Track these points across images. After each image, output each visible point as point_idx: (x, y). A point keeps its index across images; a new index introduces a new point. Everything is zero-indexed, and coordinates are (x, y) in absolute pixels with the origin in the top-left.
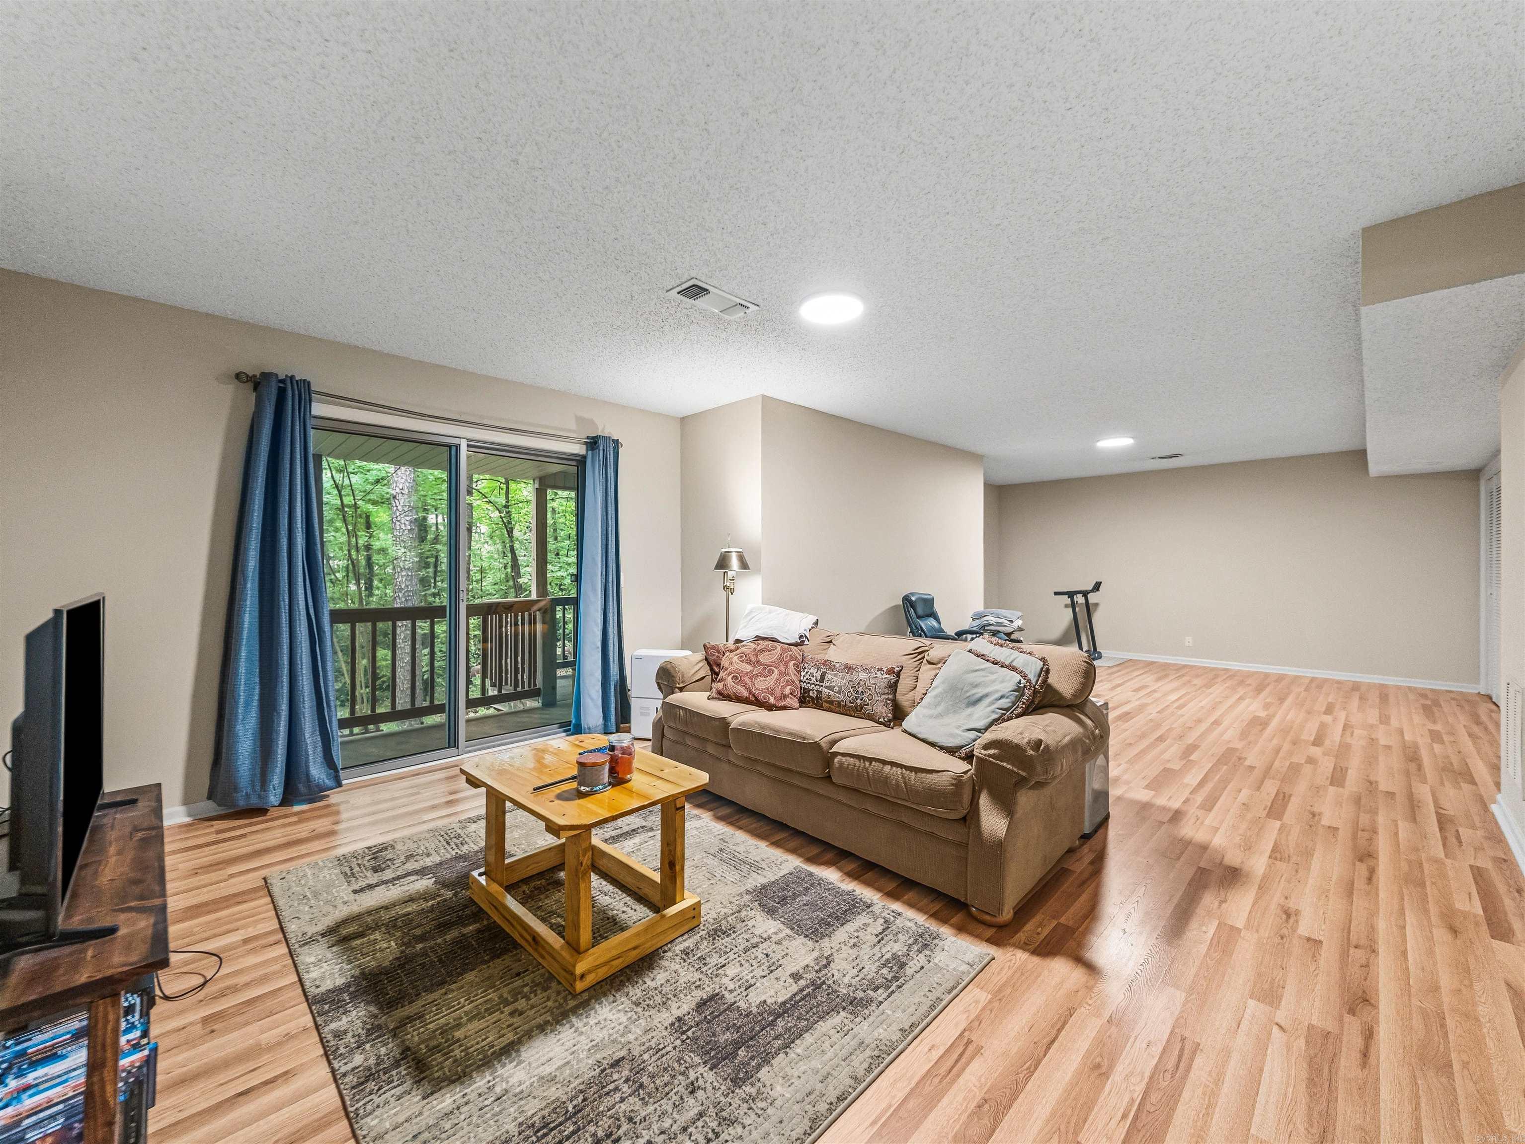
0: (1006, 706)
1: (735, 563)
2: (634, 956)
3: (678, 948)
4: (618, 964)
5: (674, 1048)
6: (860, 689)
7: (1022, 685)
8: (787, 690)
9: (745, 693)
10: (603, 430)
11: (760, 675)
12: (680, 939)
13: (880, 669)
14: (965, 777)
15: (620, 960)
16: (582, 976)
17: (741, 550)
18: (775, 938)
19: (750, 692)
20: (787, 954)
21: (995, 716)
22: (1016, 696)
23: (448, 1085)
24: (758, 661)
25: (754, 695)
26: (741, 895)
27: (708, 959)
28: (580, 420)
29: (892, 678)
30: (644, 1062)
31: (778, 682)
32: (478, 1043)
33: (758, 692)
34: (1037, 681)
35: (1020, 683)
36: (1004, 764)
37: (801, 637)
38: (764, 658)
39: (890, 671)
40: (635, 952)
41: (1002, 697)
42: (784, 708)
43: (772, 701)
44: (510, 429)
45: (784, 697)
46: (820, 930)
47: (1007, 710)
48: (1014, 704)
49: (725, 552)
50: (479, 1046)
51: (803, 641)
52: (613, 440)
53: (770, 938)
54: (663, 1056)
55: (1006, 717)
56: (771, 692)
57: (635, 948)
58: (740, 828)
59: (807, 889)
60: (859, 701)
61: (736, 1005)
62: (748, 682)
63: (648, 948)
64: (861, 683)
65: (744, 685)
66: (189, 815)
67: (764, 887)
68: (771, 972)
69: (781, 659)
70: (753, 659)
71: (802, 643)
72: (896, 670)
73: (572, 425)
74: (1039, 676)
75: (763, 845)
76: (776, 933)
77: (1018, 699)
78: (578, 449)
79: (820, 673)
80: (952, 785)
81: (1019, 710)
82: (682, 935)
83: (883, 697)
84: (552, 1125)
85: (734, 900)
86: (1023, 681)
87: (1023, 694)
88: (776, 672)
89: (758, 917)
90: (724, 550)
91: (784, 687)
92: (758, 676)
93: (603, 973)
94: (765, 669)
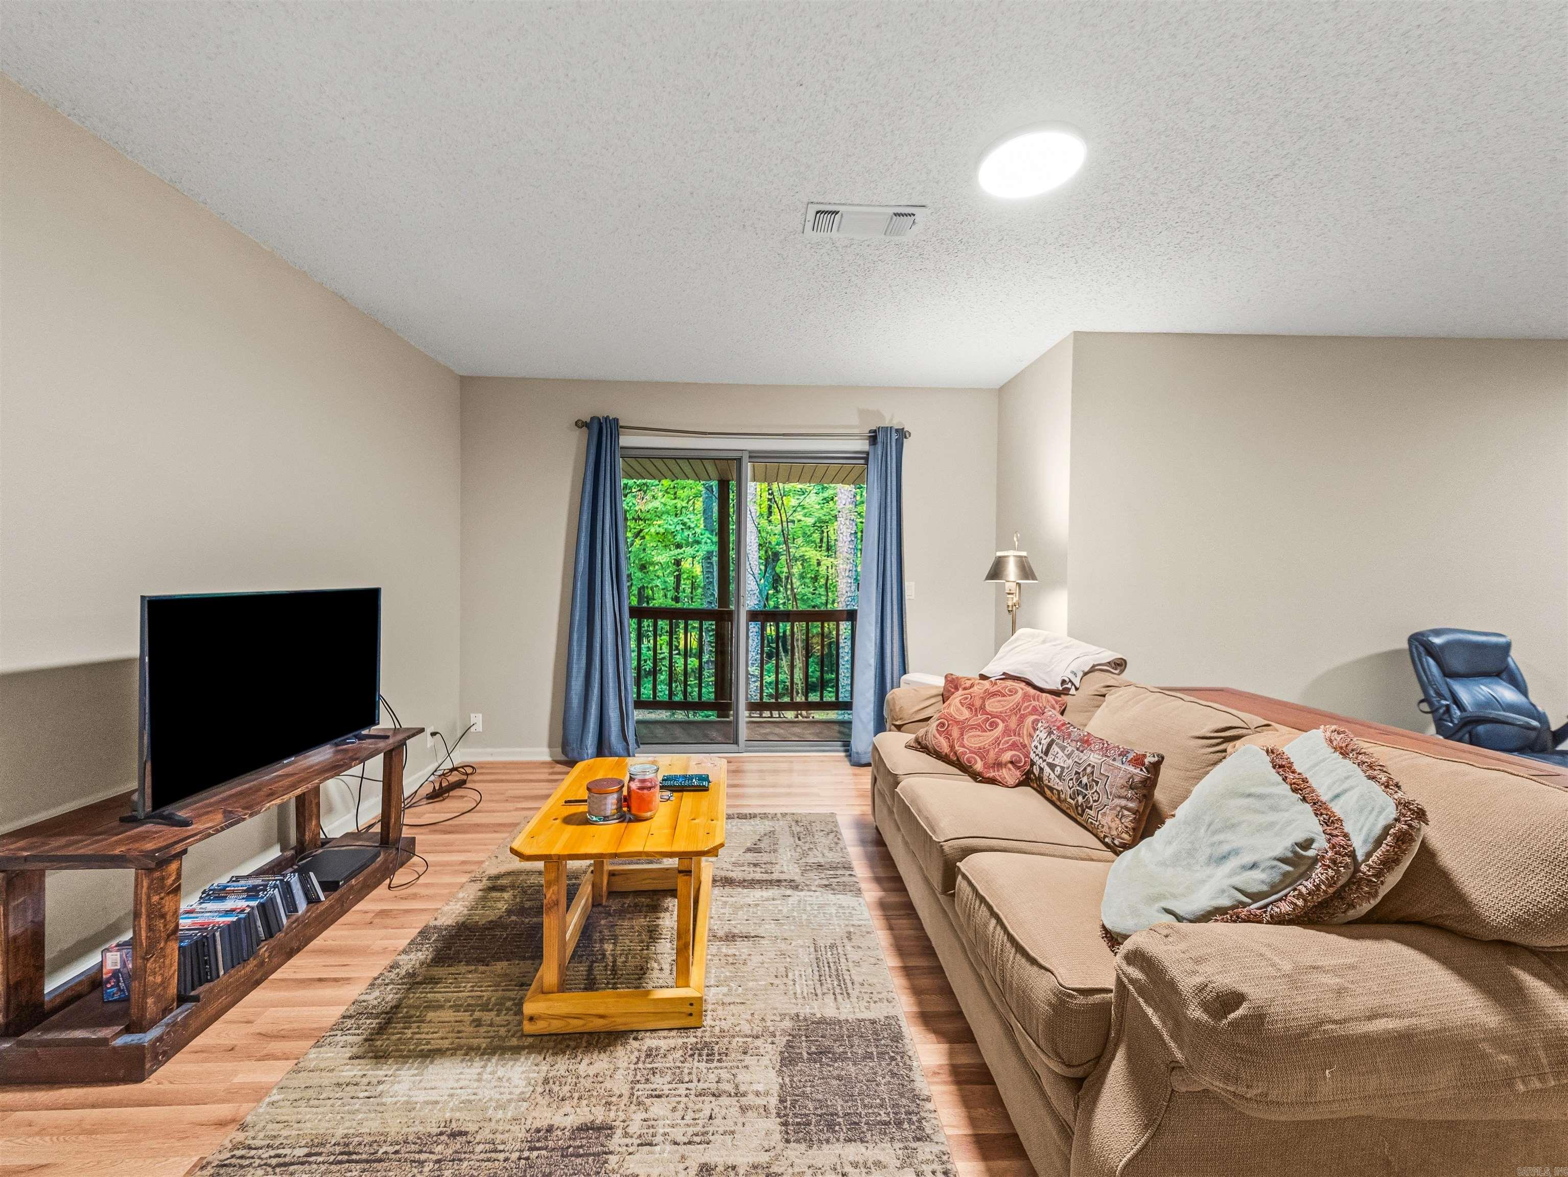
0: (1254, 888)
1: (1012, 571)
2: (598, 1024)
3: (650, 1042)
4: (576, 1025)
5: (506, 1160)
6: (1085, 780)
7: (1311, 853)
8: (1007, 756)
9: (945, 749)
10: (891, 420)
11: (978, 727)
12: (665, 1033)
13: (1124, 754)
14: (1081, 1000)
15: (581, 1022)
16: (531, 1019)
17: (1024, 554)
18: (750, 1099)
19: (952, 747)
20: (733, 1133)
21: (1225, 902)
22: (1286, 875)
23: (371, 1058)
24: (982, 708)
25: (955, 753)
26: (783, 1016)
27: (657, 1076)
28: (862, 413)
29: (1139, 773)
30: (472, 1152)
31: (997, 741)
32: (427, 1033)
33: (962, 750)
34: (1369, 855)
35: (1307, 844)
36: (1150, 1011)
37: (1063, 682)
38: (992, 705)
39: (1138, 761)
40: (601, 1022)
41: (1254, 866)
42: (992, 781)
43: (979, 766)
44: (784, 435)
45: (999, 765)
46: (812, 1127)
47: (1255, 897)
48: (1274, 888)
49: (1000, 557)
50: (427, 1037)
51: (1069, 689)
52: (897, 430)
53: (744, 1095)
54: (488, 1160)
55: (1244, 912)
56: (982, 753)
57: (602, 1017)
58: (891, 928)
59: (868, 1056)
60: (1080, 799)
61: (607, 1157)
62: (955, 733)
63: (620, 1024)
64: (1089, 770)
65: (948, 736)
66: (551, 756)
67: (823, 1021)
68: (690, 1143)
69: (1016, 709)
70: (978, 703)
71: (1066, 692)
72: (1149, 760)
73: (855, 420)
74: (1378, 842)
75: (891, 961)
76: (757, 1094)
77: (1287, 881)
78: (862, 445)
79: (1048, 740)
80: (1050, 1004)
81: (1285, 907)
82: (670, 1030)
83: (1117, 801)
84: (354, 1157)
85: (769, 1018)
86: (1321, 843)
87: (1305, 875)
88: (1001, 726)
89: (765, 1061)
90: (999, 554)
91: (1003, 751)
92: (972, 728)
93: (556, 1026)
94: (988, 719)
